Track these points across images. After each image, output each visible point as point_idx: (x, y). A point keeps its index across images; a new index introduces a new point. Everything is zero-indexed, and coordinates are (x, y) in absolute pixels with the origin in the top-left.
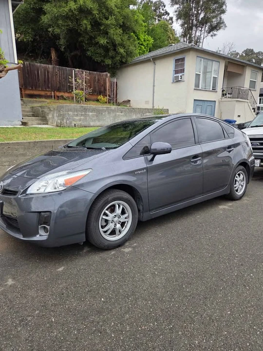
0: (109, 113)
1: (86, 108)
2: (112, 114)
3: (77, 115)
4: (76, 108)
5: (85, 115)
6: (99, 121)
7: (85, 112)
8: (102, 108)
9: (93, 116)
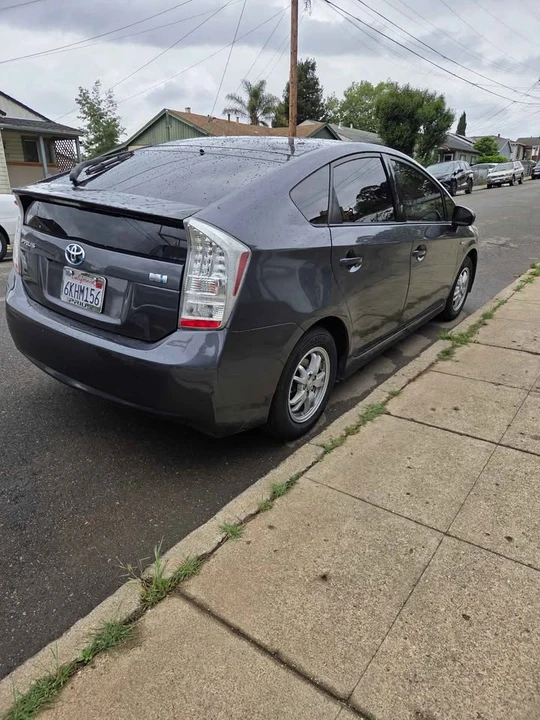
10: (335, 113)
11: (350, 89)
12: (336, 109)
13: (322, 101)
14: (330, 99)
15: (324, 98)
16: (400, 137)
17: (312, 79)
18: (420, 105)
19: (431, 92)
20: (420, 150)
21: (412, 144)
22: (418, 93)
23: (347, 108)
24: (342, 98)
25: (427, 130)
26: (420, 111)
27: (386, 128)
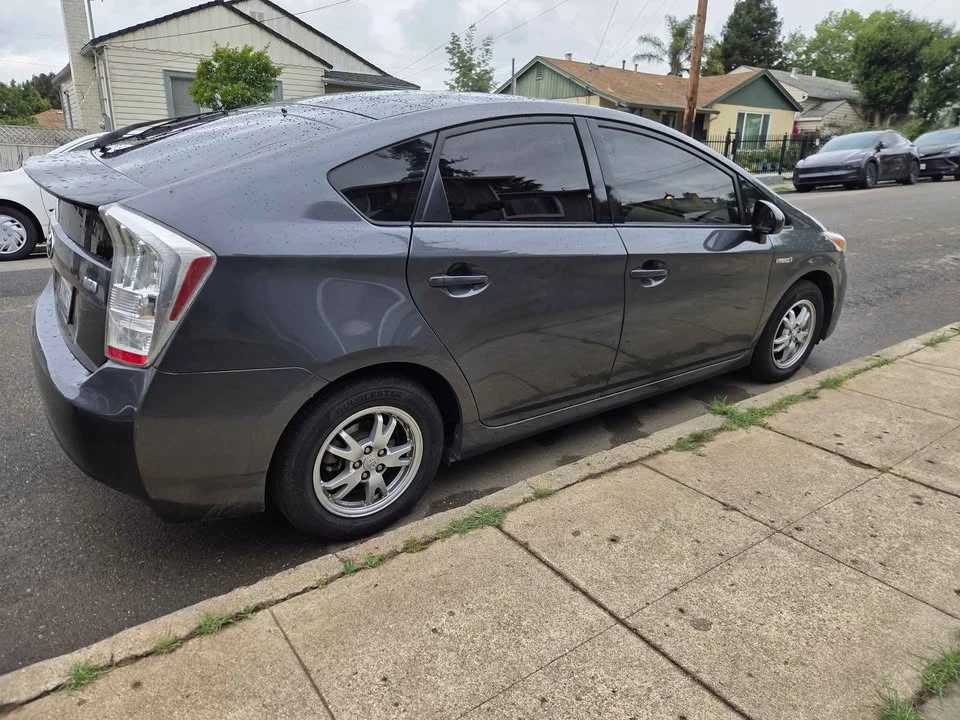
10: (799, 55)
11: (826, 22)
12: (800, 50)
13: (780, 39)
14: (794, 36)
15: (784, 36)
16: (887, 90)
17: (767, 9)
18: (927, 42)
19: (946, 23)
20: (921, 109)
21: (909, 98)
22: (925, 26)
23: (818, 48)
24: (811, 34)
25: (935, 80)
26: (926, 50)
27: (867, 75)
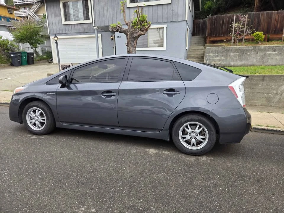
0: (256, 52)
1: (228, 49)
2: (260, 54)
3: (218, 56)
4: (217, 49)
5: (226, 56)
6: (242, 61)
7: (226, 53)
8: (247, 49)
9: (235, 56)
